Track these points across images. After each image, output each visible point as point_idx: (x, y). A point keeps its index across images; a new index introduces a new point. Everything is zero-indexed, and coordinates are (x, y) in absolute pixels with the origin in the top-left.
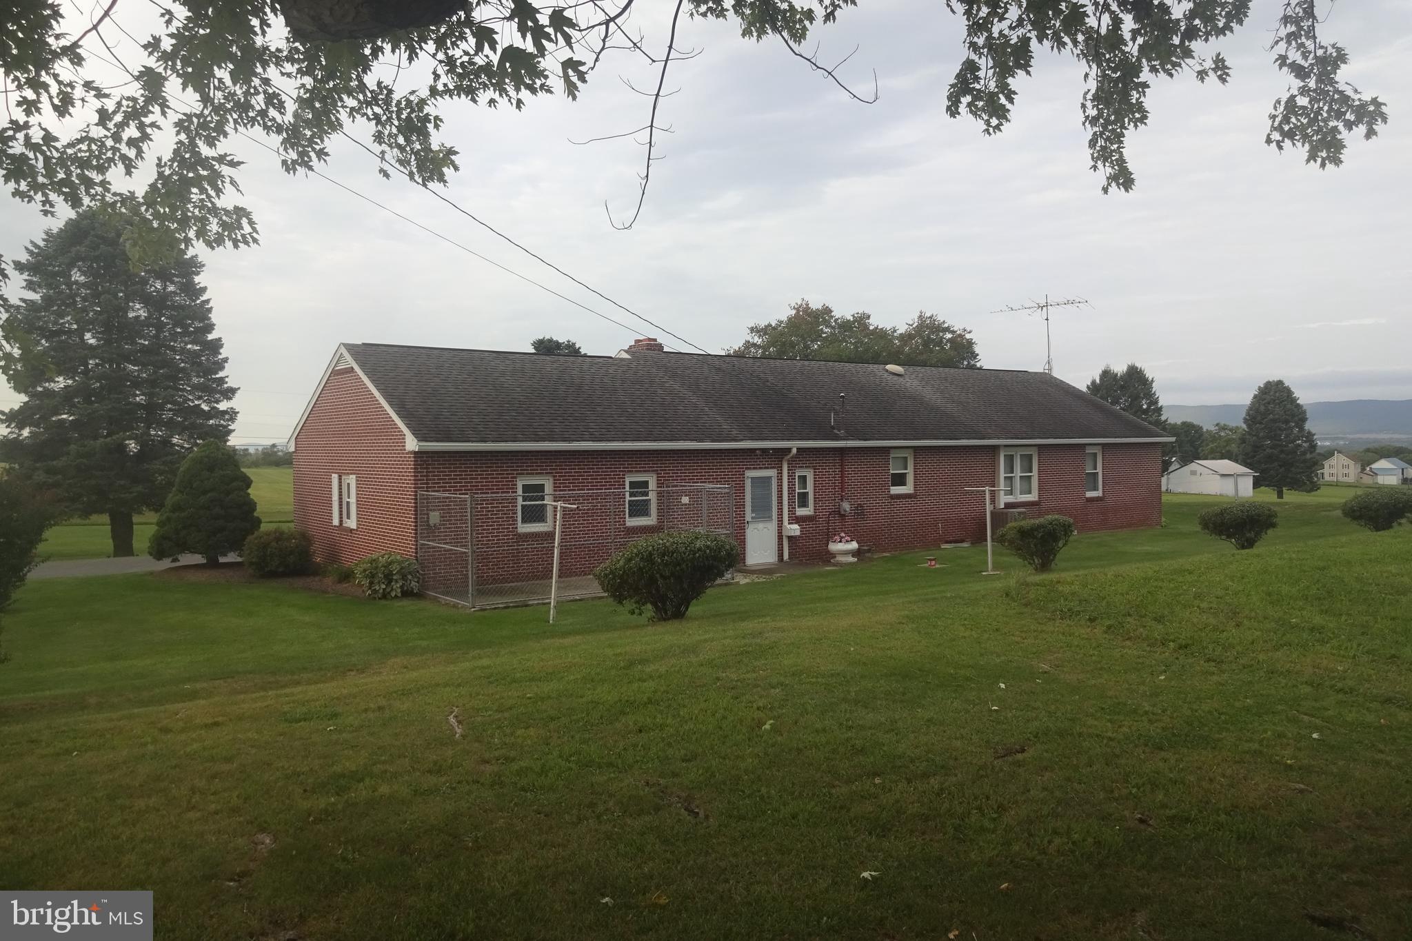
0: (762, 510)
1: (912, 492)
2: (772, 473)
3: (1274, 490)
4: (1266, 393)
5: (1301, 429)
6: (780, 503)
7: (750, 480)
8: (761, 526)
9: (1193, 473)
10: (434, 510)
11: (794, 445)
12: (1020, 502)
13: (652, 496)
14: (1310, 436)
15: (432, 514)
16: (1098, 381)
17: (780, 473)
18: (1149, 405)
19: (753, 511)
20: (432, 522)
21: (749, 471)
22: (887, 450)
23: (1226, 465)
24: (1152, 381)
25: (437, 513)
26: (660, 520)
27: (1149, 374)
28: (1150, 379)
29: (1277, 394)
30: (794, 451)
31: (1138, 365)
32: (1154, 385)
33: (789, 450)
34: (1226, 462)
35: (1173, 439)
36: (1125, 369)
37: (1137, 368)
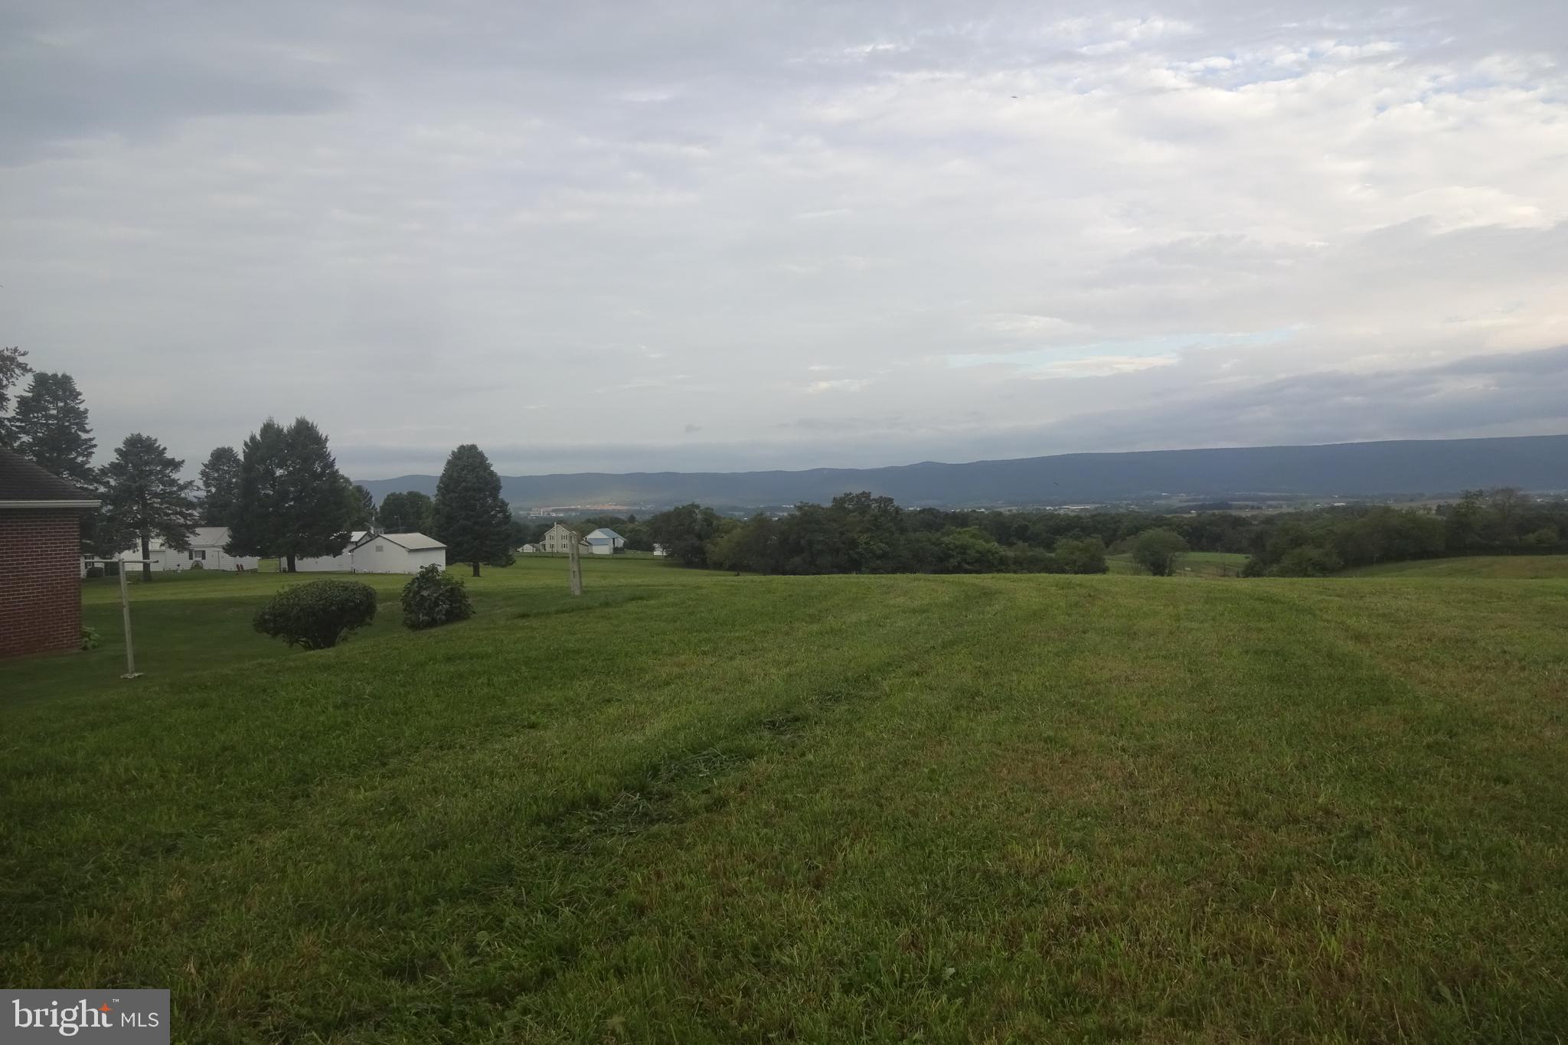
3: (469, 566)
4: (459, 459)
5: (495, 497)
9: (379, 549)
14: (503, 506)
16: (258, 437)
18: (324, 469)
23: (417, 539)
24: (326, 439)
27: (323, 431)
28: (324, 437)
29: (470, 460)
31: (310, 419)
32: (328, 444)
34: (418, 536)
36: (293, 423)
37: (308, 423)
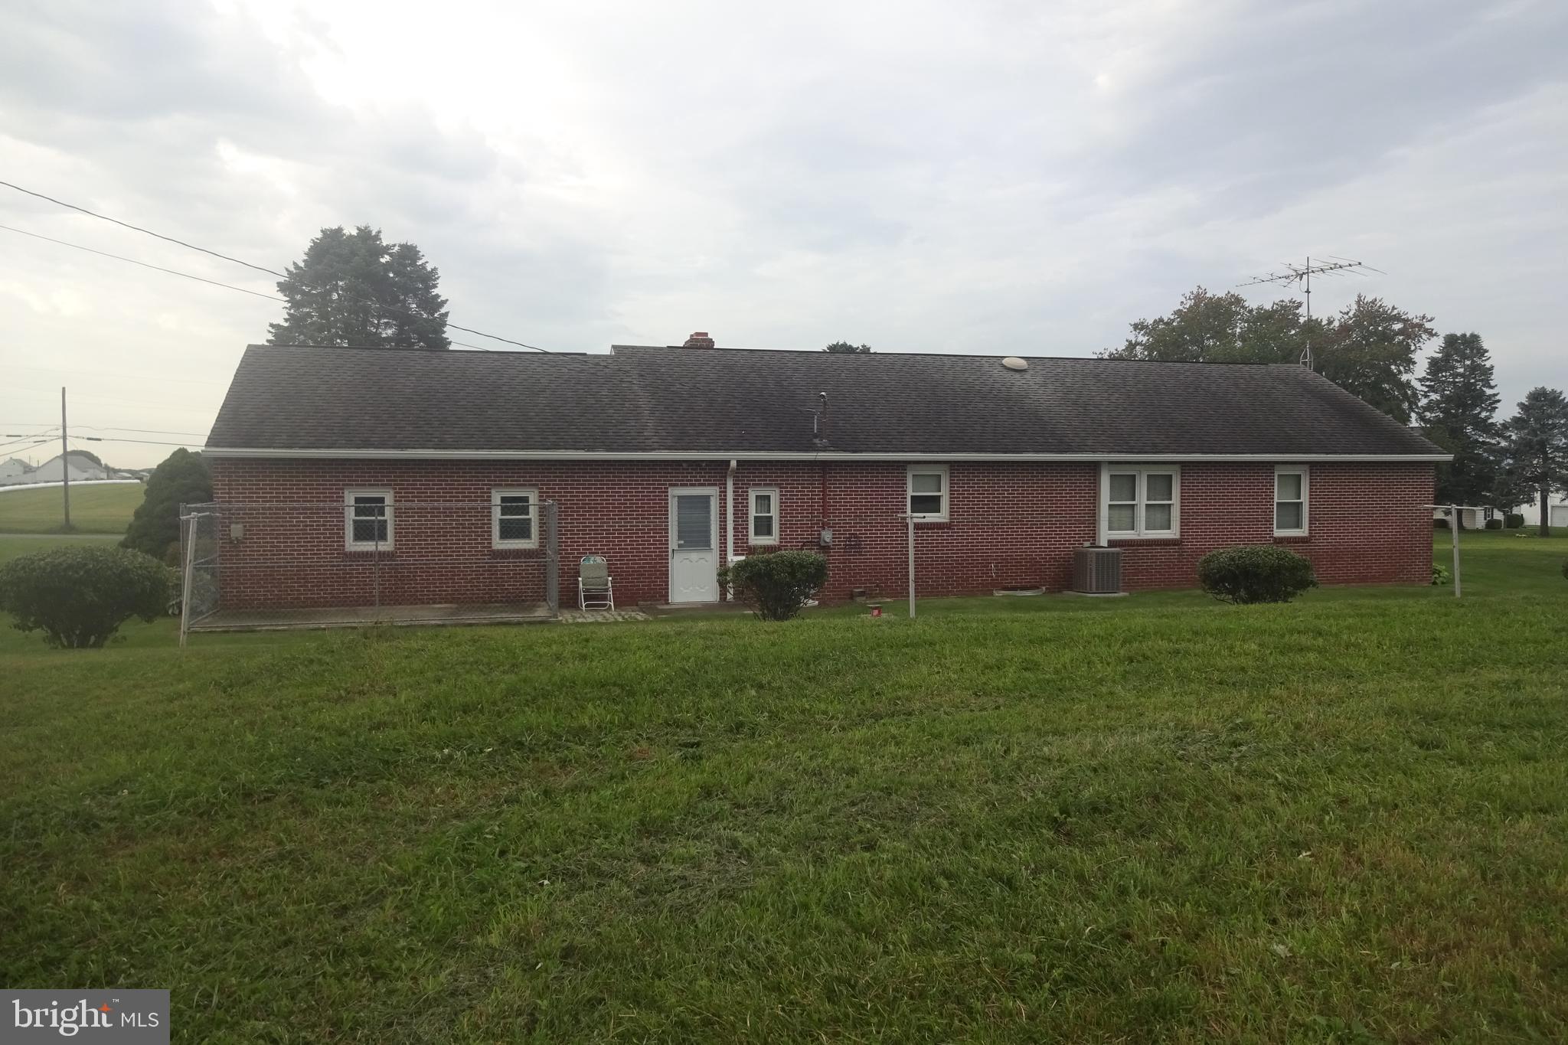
0: (695, 538)
1: (947, 521)
2: (712, 491)
6: (723, 528)
7: (676, 499)
8: (694, 556)
10: (237, 523)
11: (734, 457)
12: (1143, 540)
13: (533, 514)
15: (233, 526)
17: (723, 492)
19: (680, 538)
20: (233, 535)
21: (672, 488)
22: (903, 465)
25: (240, 526)
26: (542, 545)
30: (733, 464)
33: (728, 462)
35: (1450, 457)
